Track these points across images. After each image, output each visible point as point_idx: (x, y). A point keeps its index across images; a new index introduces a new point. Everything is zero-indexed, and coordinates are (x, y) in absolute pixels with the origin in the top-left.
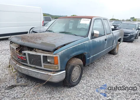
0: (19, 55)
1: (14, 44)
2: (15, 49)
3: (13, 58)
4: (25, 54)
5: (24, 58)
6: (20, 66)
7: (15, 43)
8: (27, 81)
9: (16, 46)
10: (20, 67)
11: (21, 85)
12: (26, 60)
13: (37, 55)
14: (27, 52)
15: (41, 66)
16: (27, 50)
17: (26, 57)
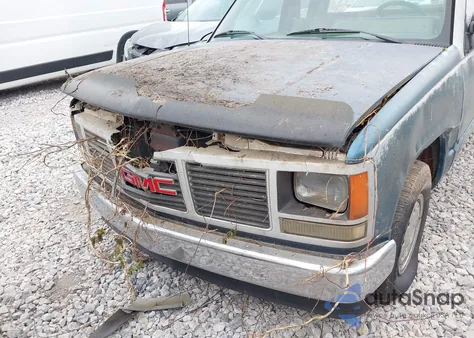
0: (134, 170)
1: (95, 114)
2: (108, 138)
3: (98, 180)
4: (170, 167)
5: (163, 184)
6: (150, 226)
7: (95, 108)
8: (176, 282)
9: (109, 123)
10: (146, 230)
11: (159, 308)
12: (179, 192)
13: (241, 171)
14: (180, 155)
15: (267, 225)
16: (176, 140)
17: (177, 181)
